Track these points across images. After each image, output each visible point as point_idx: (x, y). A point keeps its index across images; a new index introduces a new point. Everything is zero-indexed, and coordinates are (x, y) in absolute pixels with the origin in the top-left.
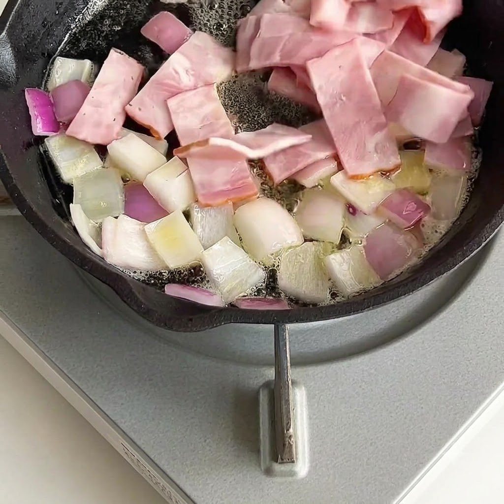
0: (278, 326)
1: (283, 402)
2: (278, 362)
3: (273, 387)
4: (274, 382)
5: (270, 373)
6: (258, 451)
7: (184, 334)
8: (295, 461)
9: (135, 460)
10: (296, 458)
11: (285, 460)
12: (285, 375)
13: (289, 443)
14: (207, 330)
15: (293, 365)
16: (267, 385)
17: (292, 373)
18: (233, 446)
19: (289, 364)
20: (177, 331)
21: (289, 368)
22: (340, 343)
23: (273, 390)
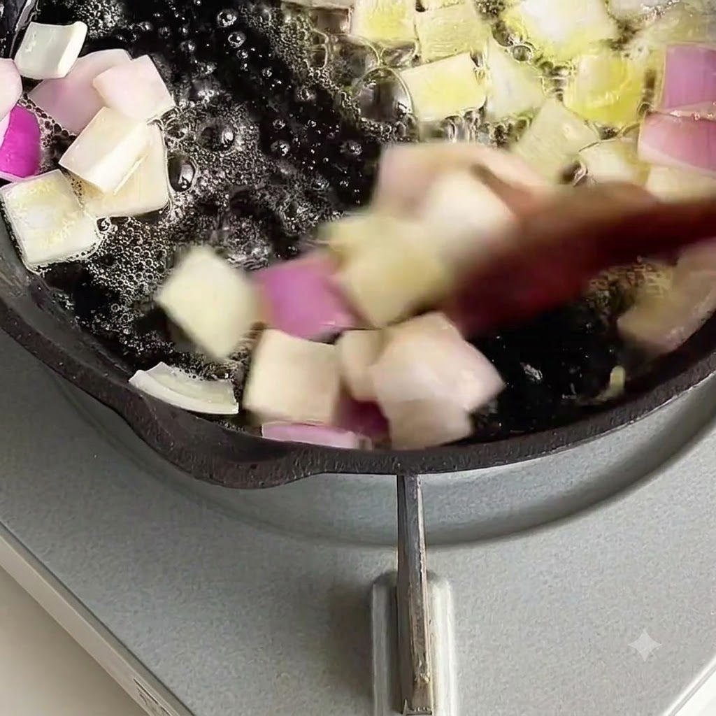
0: (403, 477)
1: (412, 610)
2: (403, 541)
3: (395, 583)
4: (396, 576)
5: (389, 560)
6: (370, 694)
7: (241, 492)
8: (433, 712)
9: (158, 710)
10: (435, 705)
11: (415, 710)
12: (415, 564)
13: (424, 680)
14: (282, 486)
15: (429, 545)
16: (384, 580)
17: (427, 560)
18: (327, 685)
19: (423, 545)
20: (232, 487)
21: (423, 551)
22: (511, 508)
23: (396, 588)
